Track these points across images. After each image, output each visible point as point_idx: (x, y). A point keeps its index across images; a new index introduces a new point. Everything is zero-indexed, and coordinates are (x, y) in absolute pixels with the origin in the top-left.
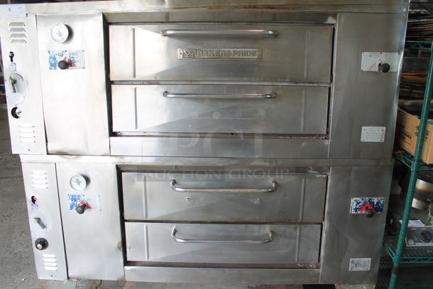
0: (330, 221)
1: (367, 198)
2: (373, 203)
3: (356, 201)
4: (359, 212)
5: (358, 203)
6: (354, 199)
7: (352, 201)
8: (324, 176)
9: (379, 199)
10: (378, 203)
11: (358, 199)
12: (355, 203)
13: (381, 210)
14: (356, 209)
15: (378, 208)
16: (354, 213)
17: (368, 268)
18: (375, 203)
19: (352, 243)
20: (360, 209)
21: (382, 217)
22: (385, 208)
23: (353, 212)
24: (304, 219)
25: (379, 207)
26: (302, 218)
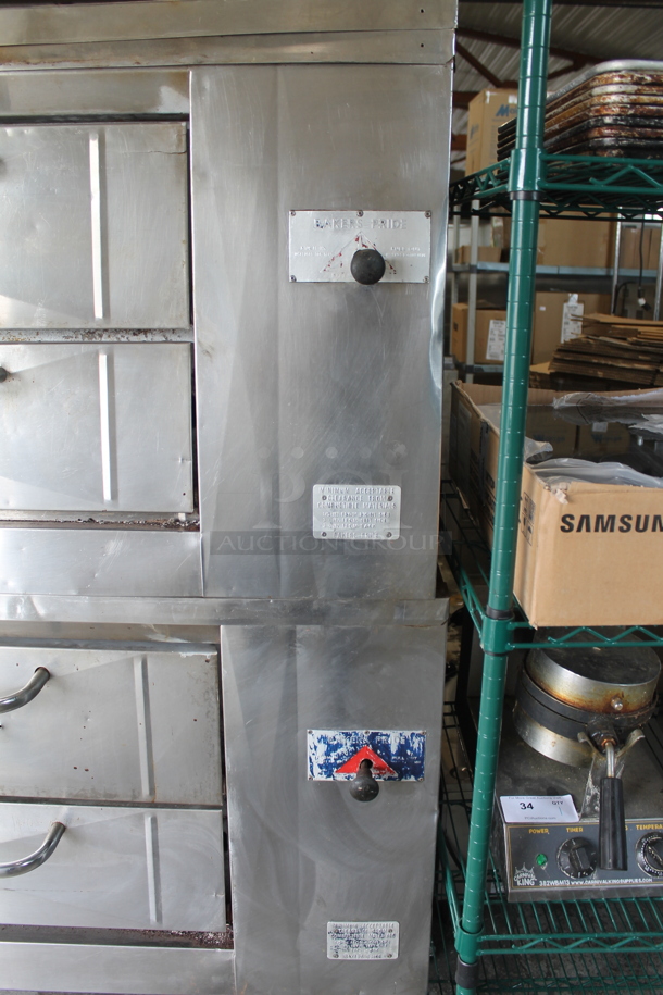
0: (243, 802)
1: (362, 732)
2: (386, 747)
3: (323, 739)
4: (340, 777)
5: (332, 748)
6: (318, 733)
7: (311, 740)
8: (208, 654)
9: (407, 733)
10: (402, 749)
11: (330, 734)
12: (322, 748)
13: (417, 771)
14: (328, 768)
15: (405, 766)
16: (323, 778)
17: (391, 950)
18: (394, 749)
19: (327, 873)
20: (342, 767)
21: (424, 794)
22: (432, 765)
23: (320, 776)
24: (158, 791)
25: (410, 762)
26: (152, 790)
